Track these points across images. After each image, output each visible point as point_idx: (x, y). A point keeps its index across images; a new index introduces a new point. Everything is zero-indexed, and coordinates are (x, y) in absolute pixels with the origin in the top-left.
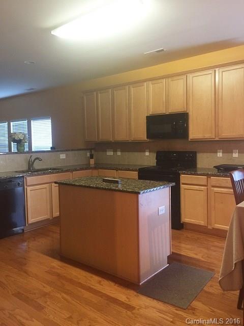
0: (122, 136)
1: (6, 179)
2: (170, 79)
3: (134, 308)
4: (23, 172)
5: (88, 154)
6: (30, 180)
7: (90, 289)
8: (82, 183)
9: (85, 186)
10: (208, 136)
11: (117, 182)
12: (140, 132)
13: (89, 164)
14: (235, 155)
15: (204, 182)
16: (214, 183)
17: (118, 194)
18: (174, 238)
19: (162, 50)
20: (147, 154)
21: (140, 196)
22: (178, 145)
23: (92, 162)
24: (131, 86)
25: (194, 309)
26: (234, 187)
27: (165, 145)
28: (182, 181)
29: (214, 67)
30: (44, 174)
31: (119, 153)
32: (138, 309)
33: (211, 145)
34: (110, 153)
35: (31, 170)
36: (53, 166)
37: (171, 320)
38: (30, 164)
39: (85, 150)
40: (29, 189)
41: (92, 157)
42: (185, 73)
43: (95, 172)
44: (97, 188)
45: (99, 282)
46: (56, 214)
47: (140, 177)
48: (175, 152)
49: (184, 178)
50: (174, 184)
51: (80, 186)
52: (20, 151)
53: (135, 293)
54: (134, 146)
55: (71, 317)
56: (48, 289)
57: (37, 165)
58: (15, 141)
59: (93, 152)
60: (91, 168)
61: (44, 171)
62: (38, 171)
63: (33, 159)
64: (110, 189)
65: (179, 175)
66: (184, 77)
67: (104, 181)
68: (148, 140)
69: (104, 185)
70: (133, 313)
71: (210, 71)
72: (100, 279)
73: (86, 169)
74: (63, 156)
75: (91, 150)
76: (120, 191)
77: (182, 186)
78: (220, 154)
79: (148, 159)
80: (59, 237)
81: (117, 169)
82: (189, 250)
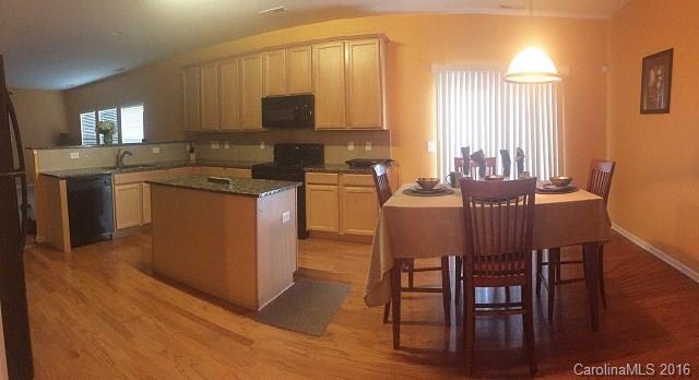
0: (231, 125)
1: (91, 176)
2: (292, 50)
3: (252, 342)
4: (110, 168)
5: (188, 147)
6: (119, 177)
7: (191, 316)
8: (181, 183)
9: (185, 187)
10: (337, 124)
11: (227, 182)
12: (254, 119)
13: (189, 160)
14: (368, 148)
15: (335, 181)
16: (346, 182)
17: (229, 197)
18: (300, 249)
19: (282, 10)
20: (262, 147)
21: (259, 199)
22: (301, 136)
23: (193, 156)
24: (242, 58)
25: (330, 334)
26: (377, 185)
27: (286, 136)
28: (307, 180)
29: (343, 39)
30: (135, 171)
31: (227, 147)
32: (259, 343)
33: (341, 136)
34: (215, 146)
35: (120, 166)
36: (144, 162)
37: (302, 352)
38: (119, 159)
39: (184, 142)
40: (117, 188)
41: (192, 151)
42: (310, 43)
43: (197, 170)
44: (201, 189)
45: (205, 308)
46: (148, 220)
47: (254, 177)
48: (297, 145)
49: (310, 176)
50: (301, 184)
51: (177, 186)
52: (108, 143)
53: (253, 322)
54: (245, 137)
55: (164, 351)
56: (138, 312)
57: (127, 161)
58: (102, 132)
59: (193, 144)
60: (192, 165)
61: (134, 168)
62: (127, 167)
63: (122, 152)
64: (219, 191)
65: (304, 172)
66: (309, 48)
67: (211, 180)
68: (264, 129)
69: (211, 186)
70: (251, 349)
71: (340, 44)
72: (205, 303)
73: (185, 165)
74: (156, 150)
75: (191, 142)
76: (231, 193)
77: (308, 186)
78: (351, 148)
79: (264, 153)
80: (150, 247)
81: (224, 167)
82: (318, 262)
